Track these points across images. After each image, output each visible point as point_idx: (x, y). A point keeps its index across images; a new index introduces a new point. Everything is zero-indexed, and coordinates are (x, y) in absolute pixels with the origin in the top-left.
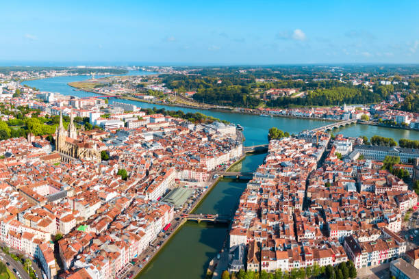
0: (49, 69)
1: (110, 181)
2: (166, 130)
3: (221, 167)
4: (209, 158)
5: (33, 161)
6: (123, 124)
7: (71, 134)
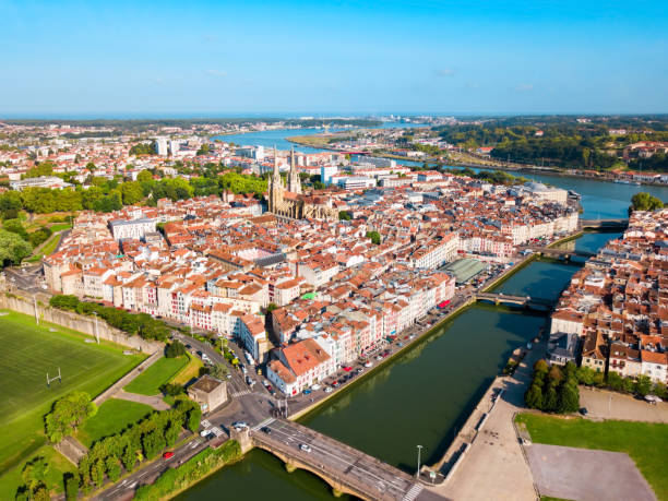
0: (255, 121)
1: (353, 243)
2: (444, 191)
3: (536, 242)
4: (518, 225)
5: (231, 222)
6: (374, 182)
7: (293, 186)
